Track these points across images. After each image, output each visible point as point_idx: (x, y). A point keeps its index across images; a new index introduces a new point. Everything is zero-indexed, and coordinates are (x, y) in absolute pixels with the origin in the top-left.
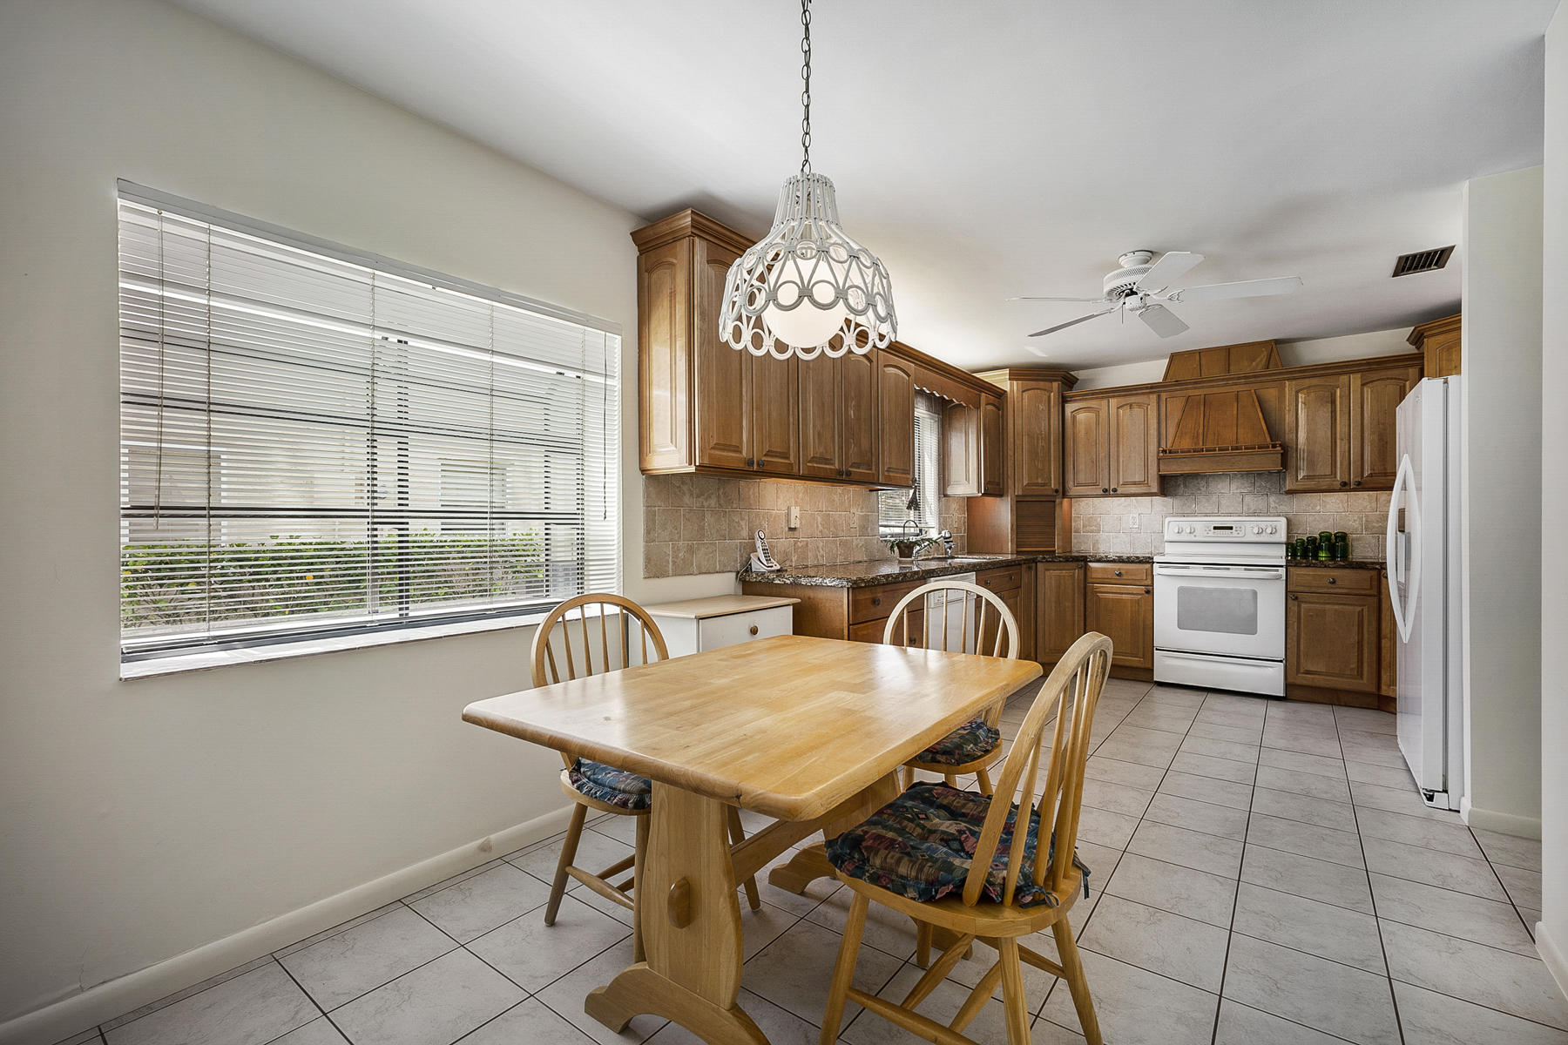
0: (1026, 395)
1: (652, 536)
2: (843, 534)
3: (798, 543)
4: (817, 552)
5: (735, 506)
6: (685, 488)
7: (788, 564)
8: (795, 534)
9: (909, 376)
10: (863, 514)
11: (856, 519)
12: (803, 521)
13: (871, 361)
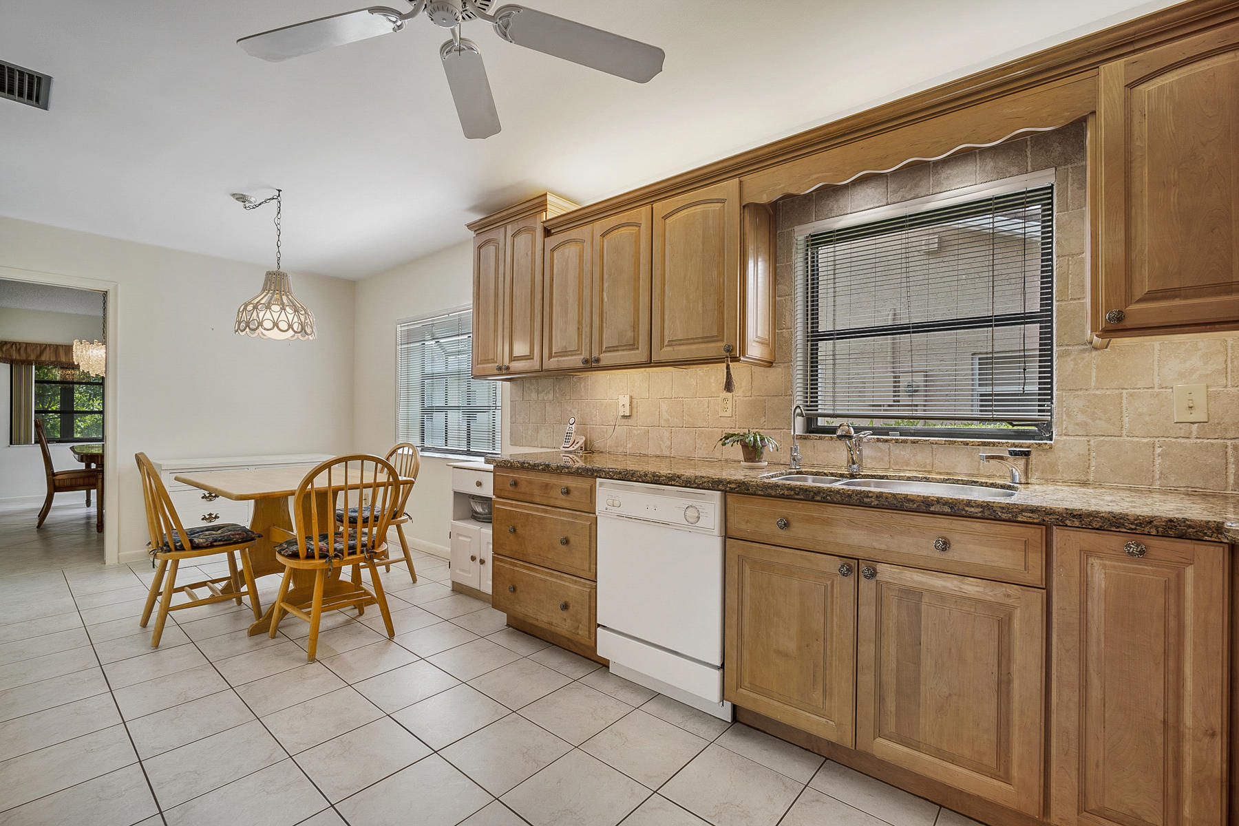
1: (513, 419)
2: (705, 424)
3: (635, 432)
4: (661, 442)
5: (568, 398)
6: (532, 387)
7: (621, 449)
8: (631, 422)
9: (722, 201)
10: (751, 398)
11: (730, 406)
12: (641, 409)
13: (638, 225)
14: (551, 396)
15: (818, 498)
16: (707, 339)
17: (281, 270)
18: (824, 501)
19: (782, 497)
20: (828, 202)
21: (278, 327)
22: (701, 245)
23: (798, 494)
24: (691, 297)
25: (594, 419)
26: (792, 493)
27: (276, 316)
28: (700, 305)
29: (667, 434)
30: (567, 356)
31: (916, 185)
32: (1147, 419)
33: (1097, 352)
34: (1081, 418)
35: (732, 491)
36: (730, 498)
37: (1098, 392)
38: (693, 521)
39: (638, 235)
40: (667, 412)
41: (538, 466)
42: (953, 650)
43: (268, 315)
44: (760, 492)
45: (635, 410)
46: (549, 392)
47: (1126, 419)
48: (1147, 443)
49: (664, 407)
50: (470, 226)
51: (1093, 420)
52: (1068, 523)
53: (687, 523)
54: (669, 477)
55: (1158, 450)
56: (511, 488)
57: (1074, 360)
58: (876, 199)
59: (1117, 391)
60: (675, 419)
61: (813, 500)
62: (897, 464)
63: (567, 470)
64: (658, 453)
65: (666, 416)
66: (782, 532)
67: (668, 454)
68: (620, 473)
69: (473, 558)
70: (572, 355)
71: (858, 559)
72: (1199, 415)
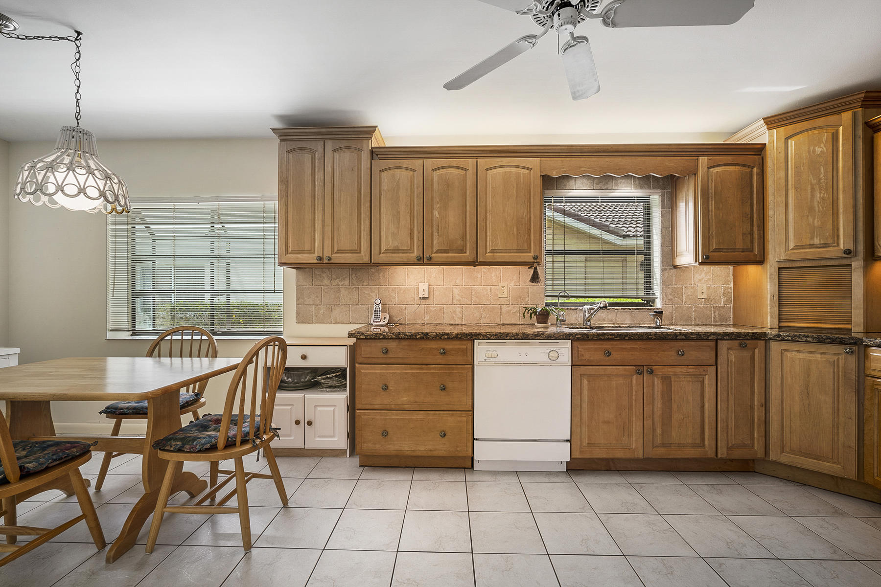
0: (791, 143)
1: (301, 301)
2: (488, 302)
3: (431, 308)
4: (454, 315)
5: (365, 284)
6: (324, 275)
7: (419, 321)
8: (427, 302)
9: (530, 169)
10: (519, 287)
11: (505, 290)
12: (437, 293)
13: (466, 170)
14: (346, 282)
15: (627, 338)
16: (519, 251)
17: (81, 126)
18: (630, 339)
19: (608, 339)
20: (563, 181)
21: (63, 191)
22: (515, 193)
23: (616, 337)
24: (508, 224)
25: (393, 300)
26: (614, 337)
27: (82, 179)
28: (515, 229)
29: (459, 309)
30: (398, 253)
31: (607, 183)
32: (690, 297)
33: (675, 270)
34: (670, 297)
35: (578, 339)
36: (576, 344)
37: (675, 286)
38: (554, 359)
39: (465, 176)
40: (459, 295)
41: (416, 336)
42: (685, 399)
43: (71, 178)
44: (595, 338)
45: (431, 294)
46: (344, 279)
47: (684, 297)
48: (690, 307)
49: (456, 291)
50: (274, 130)
51: (674, 298)
52: (725, 338)
53: (550, 361)
54: (535, 335)
55: (693, 309)
56: (382, 355)
57: (667, 272)
58: (588, 185)
59: (681, 286)
60: (465, 299)
61: (624, 339)
62: (599, 320)
63: (446, 337)
64: (452, 322)
65: (458, 297)
66: (607, 358)
67: (460, 322)
68: (496, 335)
69: (297, 422)
70: (403, 253)
71: (643, 366)
72: (704, 296)
